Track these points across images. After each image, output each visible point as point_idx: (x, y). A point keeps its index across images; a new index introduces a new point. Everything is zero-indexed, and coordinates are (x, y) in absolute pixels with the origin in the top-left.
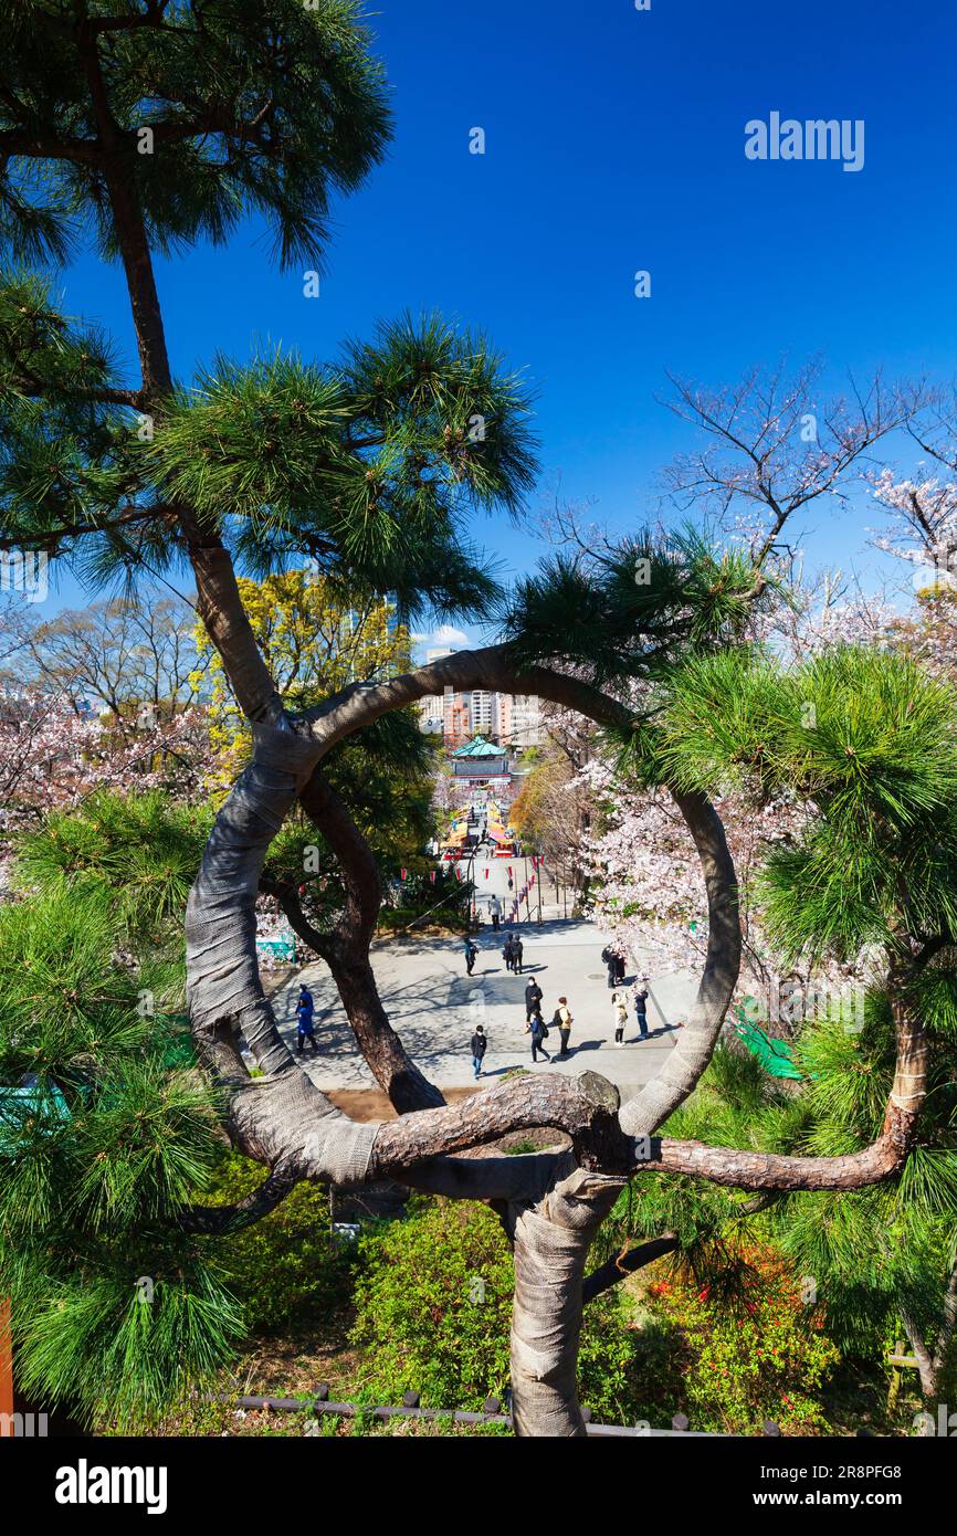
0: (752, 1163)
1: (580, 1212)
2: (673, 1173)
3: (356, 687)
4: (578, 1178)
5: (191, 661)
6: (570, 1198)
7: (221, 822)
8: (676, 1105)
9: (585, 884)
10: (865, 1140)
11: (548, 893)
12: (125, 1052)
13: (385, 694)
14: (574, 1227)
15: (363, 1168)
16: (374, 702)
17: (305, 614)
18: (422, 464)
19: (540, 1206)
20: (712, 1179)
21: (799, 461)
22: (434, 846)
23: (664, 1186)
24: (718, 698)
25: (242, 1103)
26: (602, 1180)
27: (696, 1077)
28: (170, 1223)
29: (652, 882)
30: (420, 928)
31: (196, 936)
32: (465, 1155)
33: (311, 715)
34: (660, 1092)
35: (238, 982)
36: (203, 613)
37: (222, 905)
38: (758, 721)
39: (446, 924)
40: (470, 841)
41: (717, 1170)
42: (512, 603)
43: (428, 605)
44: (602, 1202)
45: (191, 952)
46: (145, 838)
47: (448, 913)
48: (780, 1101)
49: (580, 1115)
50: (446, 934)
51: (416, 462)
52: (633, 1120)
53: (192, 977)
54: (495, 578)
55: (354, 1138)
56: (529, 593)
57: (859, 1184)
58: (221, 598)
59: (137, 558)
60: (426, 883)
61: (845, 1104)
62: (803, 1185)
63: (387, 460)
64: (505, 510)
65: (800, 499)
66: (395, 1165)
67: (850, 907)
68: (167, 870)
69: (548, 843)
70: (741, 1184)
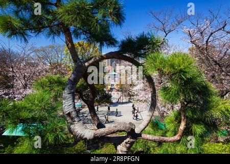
0: (156, 138)
1: (128, 145)
2: (144, 139)
3: (93, 57)
4: (128, 140)
5: (64, 56)
6: (126, 143)
7: (69, 79)
8: (144, 128)
9: (130, 96)
10: (175, 135)
11: (124, 98)
12: (52, 117)
13: (97, 58)
14: (127, 148)
15: (92, 137)
16: (96, 60)
17: (84, 49)
18: (105, 17)
19: (121, 144)
20: (150, 140)
21: (170, 24)
22: (105, 89)
23: (142, 142)
24: (155, 59)
25: (72, 126)
26: (132, 140)
27: (148, 124)
28: (60, 145)
29: (142, 95)
30: (102, 103)
31: (65, 99)
32: (109, 136)
33: (85, 62)
34: (142, 126)
35: (72, 107)
36: (66, 43)
37: (69, 94)
38: (161, 63)
39: (107, 102)
40: (111, 89)
41: (151, 139)
42: (120, 43)
43: (105, 44)
44: (132, 144)
45: (64, 102)
46: (56, 82)
47: (107, 101)
48: (162, 129)
49: (129, 129)
50: (107, 104)
51: (104, 16)
52: (137, 131)
53: (64, 106)
54: (117, 40)
55: (91, 133)
56: (123, 42)
57: (174, 142)
58: (69, 40)
59: (55, 33)
60: (104, 95)
61: (172, 129)
62: (165, 141)
63: (99, 16)
64: (119, 26)
65: (170, 31)
66: (97, 137)
67: (175, 95)
68: (60, 88)
69: (124, 89)
70: (155, 141)
